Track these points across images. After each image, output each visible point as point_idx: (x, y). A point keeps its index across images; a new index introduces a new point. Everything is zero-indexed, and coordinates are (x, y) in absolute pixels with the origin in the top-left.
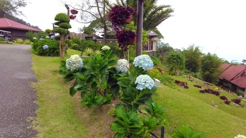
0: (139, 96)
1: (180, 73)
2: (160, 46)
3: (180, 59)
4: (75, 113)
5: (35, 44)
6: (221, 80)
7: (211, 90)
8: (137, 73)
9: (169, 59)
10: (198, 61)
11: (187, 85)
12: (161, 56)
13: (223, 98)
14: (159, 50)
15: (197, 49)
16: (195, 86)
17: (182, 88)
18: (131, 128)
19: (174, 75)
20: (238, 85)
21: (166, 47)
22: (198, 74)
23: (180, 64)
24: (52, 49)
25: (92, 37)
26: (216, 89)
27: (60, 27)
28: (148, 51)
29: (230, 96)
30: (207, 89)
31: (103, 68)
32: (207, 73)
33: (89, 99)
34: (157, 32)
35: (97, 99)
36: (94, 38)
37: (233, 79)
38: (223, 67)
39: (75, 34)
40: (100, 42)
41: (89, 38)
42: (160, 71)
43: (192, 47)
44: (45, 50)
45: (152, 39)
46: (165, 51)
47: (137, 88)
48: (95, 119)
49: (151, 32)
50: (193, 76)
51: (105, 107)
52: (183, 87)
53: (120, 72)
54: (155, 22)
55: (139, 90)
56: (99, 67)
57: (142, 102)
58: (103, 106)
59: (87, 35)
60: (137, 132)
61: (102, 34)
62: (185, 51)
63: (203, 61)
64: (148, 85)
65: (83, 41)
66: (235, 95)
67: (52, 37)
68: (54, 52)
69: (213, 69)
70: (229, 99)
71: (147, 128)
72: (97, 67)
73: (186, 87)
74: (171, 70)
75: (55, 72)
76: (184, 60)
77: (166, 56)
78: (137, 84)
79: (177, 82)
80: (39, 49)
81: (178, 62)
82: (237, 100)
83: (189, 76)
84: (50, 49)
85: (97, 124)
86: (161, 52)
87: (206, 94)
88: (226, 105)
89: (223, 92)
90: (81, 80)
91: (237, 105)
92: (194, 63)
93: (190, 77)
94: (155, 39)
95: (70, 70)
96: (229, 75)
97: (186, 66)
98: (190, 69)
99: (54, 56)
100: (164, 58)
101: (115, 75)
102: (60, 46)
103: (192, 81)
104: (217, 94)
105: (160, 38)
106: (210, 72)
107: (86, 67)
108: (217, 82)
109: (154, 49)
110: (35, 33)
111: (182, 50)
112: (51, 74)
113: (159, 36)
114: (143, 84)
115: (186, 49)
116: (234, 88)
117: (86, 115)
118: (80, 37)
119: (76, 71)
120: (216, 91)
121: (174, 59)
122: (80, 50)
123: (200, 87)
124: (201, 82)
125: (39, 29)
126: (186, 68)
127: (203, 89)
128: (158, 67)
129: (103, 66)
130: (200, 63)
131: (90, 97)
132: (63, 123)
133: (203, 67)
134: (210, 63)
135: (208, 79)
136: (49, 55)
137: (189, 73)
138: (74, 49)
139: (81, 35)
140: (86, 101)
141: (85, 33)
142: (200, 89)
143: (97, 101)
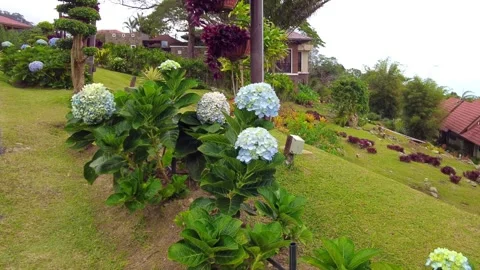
0: (245, 178)
1: (360, 121)
2: (317, 62)
3: (358, 89)
4: (97, 227)
5: (7, 58)
6: (443, 132)
7: (423, 155)
8: (243, 123)
9: (336, 91)
10: (396, 95)
11: (374, 147)
12: (319, 85)
13: (447, 171)
14: (314, 73)
15: (394, 68)
16: (390, 147)
17: (362, 154)
18: (216, 253)
19: (347, 125)
20: (477, 143)
21: (330, 64)
22: (398, 121)
23: (359, 102)
24: (55, 70)
25: (159, 42)
26: (435, 152)
27: (72, 17)
28: (291, 74)
29: (461, 165)
30: (415, 153)
31: (161, 114)
32: (415, 118)
33: (129, 190)
34: (310, 32)
35: (148, 188)
36: (165, 43)
37: (466, 130)
38: (447, 105)
39: (118, 34)
40: (180, 52)
41: (151, 43)
42: (317, 116)
43: (384, 64)
44: (36, 73)
45: (300, 48)
46: (327, 73)
47: (238, 158)
48: (146, 237)
49: (296, 30)
50: (386, 126)
51: (169, 207)
52: (366, 150)
53: (209, 123)
54: (303, 9)
55: (244, 163)
56: (153, 112)
57: (252, 189)
58: (166, 205)
59: (146, 37)
60: (231, 260)
61: (184, 34)
62: (370, 73)
63: (406, 94)
64: (264, 150)
65: (136, 50)
66: (471, 162)
67: (54, 40)
68: (58, 78)
69: (426, 109)
70: (459, 173)
71: (257, 248)
72: (147, 112)
73: (372, 151)
74: (341, 114)
75: (58, 126)
76: (368, 92)
77: (330, 85)
78: (239, 148)
79: (353, 141)
80: (19, 70)
81: (353, 98)
82: (473, 173)
83: (377, 127)
84: (48, 71)
85: (149, 247)
86: (319, 75)
87: (414, 165)
88: (453, 186)
89: (448, 159)
90: (107, 145)
91: (473, 183)
92: (388, 97)
93: (380, 129)
94: (307, 47)
95: (82, 121)
96: (457, 122)
97: (372, 105)
98: (381, 112)
99: (59, 88)
100: (326, 89)
101: (195, 129)
102: (72, 63)
103: (383, 137)
104: (435, 162)
105: (315, 46)
106: (422, 117)
107: (122, 112)
108: (436, 137)
109: (305, 70)
110: (12, 30)
111: (364, 72)
112: (46, 134)
113: (314, 39)
114: (251, 148)
115: (372, 69)
116: (468, 149)
117: (125, 229)
118: (131, 41)
119: (96, 123)
120: (435, 156)
121: (347, 90)
122: (130, 73)
123: (401, 150)
124: (403, 139)
125: (24, 21)
126: (371, 110)
127: (407, 152)
128: (314, 110)
129: (163, 109)
130: (399, 99)
131: (129, 184)
132: (62, 252)
133: (406, 108)
134: (421, 97)
135: (418, 132)
136: (46, 87)
137: (377, 119)
138: (116, 70)
139: (133, 36)
140: (121, 195)
141: (143, 30)
142: (401, 154)
143: (147, 195)
